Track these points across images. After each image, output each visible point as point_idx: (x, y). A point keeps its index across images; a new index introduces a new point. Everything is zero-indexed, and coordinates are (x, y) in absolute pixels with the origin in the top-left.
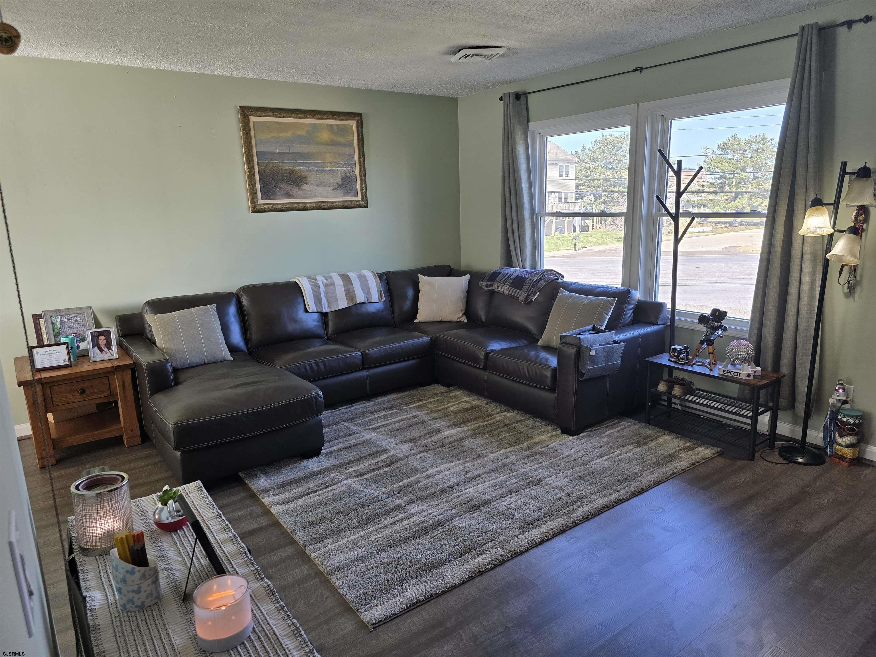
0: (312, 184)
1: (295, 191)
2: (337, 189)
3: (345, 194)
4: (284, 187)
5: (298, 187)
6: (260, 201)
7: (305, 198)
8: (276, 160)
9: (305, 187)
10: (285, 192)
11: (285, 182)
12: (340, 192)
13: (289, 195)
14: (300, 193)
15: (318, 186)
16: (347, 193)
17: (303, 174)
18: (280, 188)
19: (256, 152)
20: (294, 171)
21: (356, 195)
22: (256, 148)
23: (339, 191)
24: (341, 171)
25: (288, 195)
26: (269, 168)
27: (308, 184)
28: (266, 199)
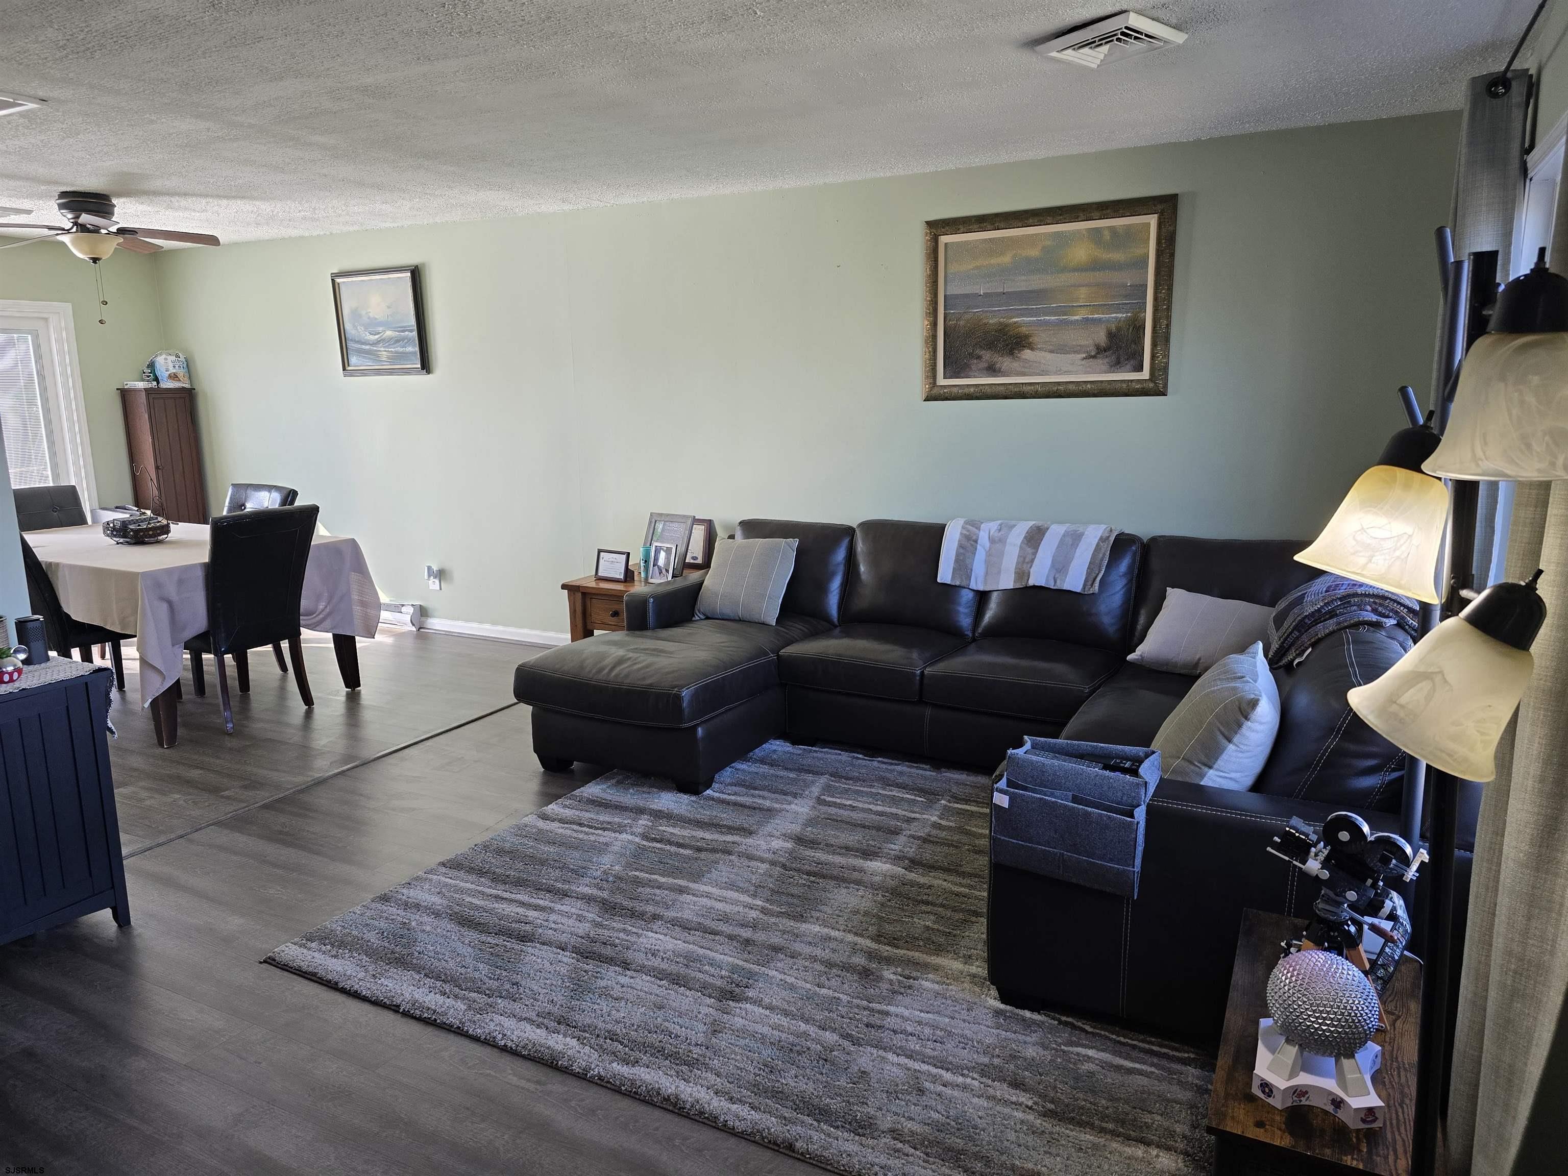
0: (1041, 349)
1: (1005, 363)
2: (1094, 357)
3: (1111, 366)
4: (987, 355)
5: (1012, 354)
6: (941, 381)
7: (1023, 374)
8: (978, 307)
9: (1027, 354)
10: (986, 365)
11: (991, 345)
12: (1101, 363)
13: (994, 371)
14: (1016, 365)
15: (1052, 352)
16: (1117, 365)
17: (1024, 330)
18: (979, 357)
19: (945, 296)
20: (1007, 325)
21: (1140, 368)
22: (945, 290)
23: (1100, 361)
24: (1108, 321)
25: (992, 370)
26: (962, 323)
27: (1032, 349)
28: (951, 377)
